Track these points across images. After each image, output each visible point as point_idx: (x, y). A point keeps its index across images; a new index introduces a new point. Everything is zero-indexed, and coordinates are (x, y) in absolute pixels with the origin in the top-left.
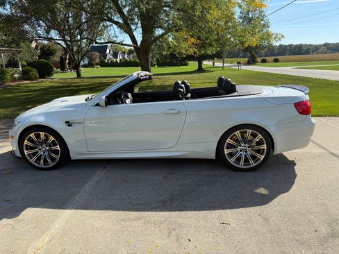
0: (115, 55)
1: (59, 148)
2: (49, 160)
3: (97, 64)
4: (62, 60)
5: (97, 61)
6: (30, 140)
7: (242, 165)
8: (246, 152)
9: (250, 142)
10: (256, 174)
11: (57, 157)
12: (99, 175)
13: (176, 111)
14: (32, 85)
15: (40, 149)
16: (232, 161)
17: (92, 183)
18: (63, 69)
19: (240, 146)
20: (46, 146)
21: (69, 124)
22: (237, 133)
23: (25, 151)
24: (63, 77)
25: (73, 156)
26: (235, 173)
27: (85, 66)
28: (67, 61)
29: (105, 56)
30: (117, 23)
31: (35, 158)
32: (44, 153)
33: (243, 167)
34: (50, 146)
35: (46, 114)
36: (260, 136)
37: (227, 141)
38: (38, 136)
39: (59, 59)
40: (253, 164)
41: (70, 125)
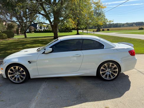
0: (41, 28)
1: (25, 74)
2: (20, 79)
3: (33, 32)
4: (17, 30)
5: (33, 30)
6: (12, 70)
7: (108, 78)
8: (109, 72)
9: (111, 68)
10: (114, 82)
11: (24, 78)
12: (44, 85)
13: (79, 55)
14: (5, 41)
15: (16, 74)
16: (103, 77)
17: (42, 89)
18: (18, 34)
19: (107, 70)
20: (19, 73)
21: (30, 62)
22: (106, 64)
23: (9, 75)
24: (18, 38)
25: (32, 77)
26: (105, 82)
27: (28, 32)
28: (20, 31)
29: (36, 28)
30: (43, 15)
31: (13, 78)
32: (18, 76)
33: (108, 79)
34: (20, 72)
35: (19, 58)
36: (115, 66)
37: (101, 68)
38: (15, 68)
39: (16, 30)
40: (112, 78)
41: (30, 63)
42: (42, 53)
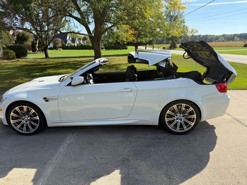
0: (73, 41)
1: (38, 119)
2: (30, 127)
3: (60, 47)
4: (33, 44)
5: (60, 45)
6: (16, 112)
7: (178, 130)
8: (181, 120)
9: (184, 112)
10: (188, 136)
11: (37, 125)
12: (70, 139)
13: (129, 90)
15: (23, 119)
16: (171, 127)
17: (65, 145)
18: (34, 51)
19: (177, 115)
20: (28, 117)
21: (46, 99)
22: (175, 107)
23: (11, 121)
24: (34, 57)
25: (49, 124)
26: (173, 136)
27: (51, 49)
28: (37, 45)
29: (66, 41)
30: (76, 18)
31: (19, 126)
32: (26, 122)
33: (179, 131)
34: (31, 116)
35: (28, 92)
36: (191, 109)
37: (167, 112)
38: (21, 109)
40: (186, 129)
41: (47, 101)
42: (68, 85)
